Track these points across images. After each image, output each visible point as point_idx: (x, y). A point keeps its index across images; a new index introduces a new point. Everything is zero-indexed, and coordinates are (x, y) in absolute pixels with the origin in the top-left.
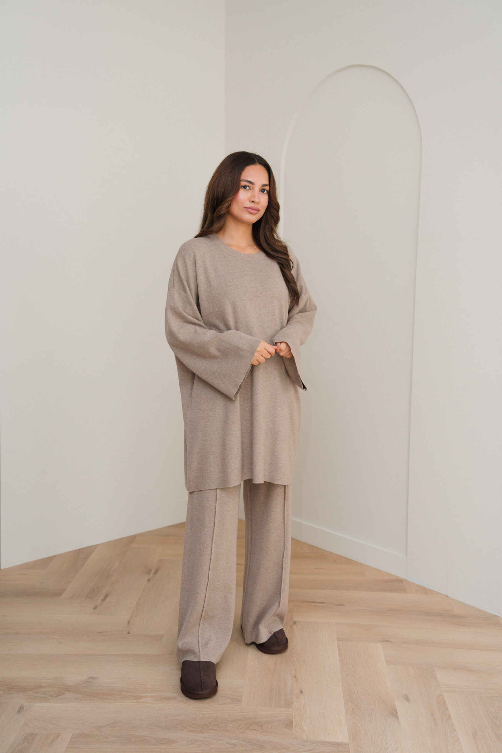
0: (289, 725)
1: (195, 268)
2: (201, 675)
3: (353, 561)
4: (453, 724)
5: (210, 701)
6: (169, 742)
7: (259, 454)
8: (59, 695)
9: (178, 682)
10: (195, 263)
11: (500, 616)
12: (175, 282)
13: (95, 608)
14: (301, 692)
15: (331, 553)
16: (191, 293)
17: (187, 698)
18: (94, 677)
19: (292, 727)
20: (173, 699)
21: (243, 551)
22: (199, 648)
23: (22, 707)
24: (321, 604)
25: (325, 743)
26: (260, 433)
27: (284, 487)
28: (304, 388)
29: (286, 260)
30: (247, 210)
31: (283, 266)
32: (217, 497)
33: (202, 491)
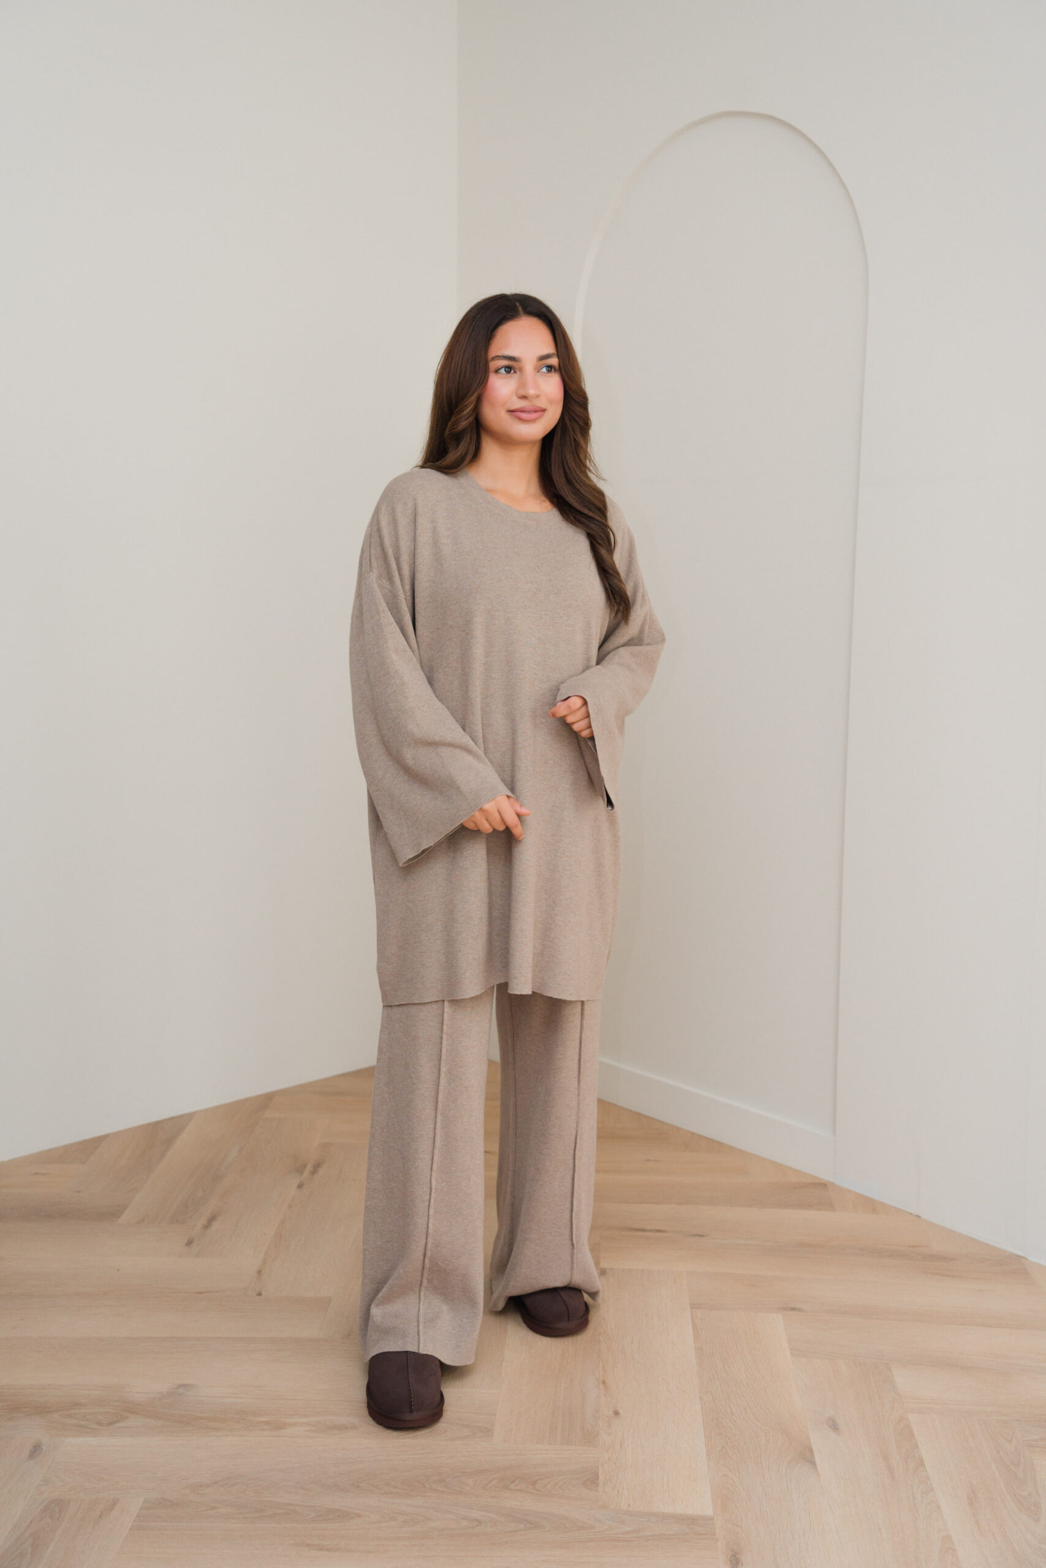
0: (591, 1479)
1: (413, 533)
2: (409, 1381)
3: (724, 1145)
4: (928, 1477)
5: (429, 1432)
6: (343, 1515)
8: (117, 1422)
10: (415, 521)
11: (1026, 1256)
12: (373, 559)
13: (189, 1243)
14: (617, 1413)
15: (678, 1129)
18: (188, 1385)
19: (597, 1485)
20: (352, 1428)
22: (418, 1326)
23: (39, 1446)
24: (658, 1234)
25: (664, 1517)
26: (524, 888)
27: (580, 1004)
28: (610, 803)
29: (604, 527)
30: (514, 416)
31: (596, 541)
32: (443, 1019)
33: (410, 1006)
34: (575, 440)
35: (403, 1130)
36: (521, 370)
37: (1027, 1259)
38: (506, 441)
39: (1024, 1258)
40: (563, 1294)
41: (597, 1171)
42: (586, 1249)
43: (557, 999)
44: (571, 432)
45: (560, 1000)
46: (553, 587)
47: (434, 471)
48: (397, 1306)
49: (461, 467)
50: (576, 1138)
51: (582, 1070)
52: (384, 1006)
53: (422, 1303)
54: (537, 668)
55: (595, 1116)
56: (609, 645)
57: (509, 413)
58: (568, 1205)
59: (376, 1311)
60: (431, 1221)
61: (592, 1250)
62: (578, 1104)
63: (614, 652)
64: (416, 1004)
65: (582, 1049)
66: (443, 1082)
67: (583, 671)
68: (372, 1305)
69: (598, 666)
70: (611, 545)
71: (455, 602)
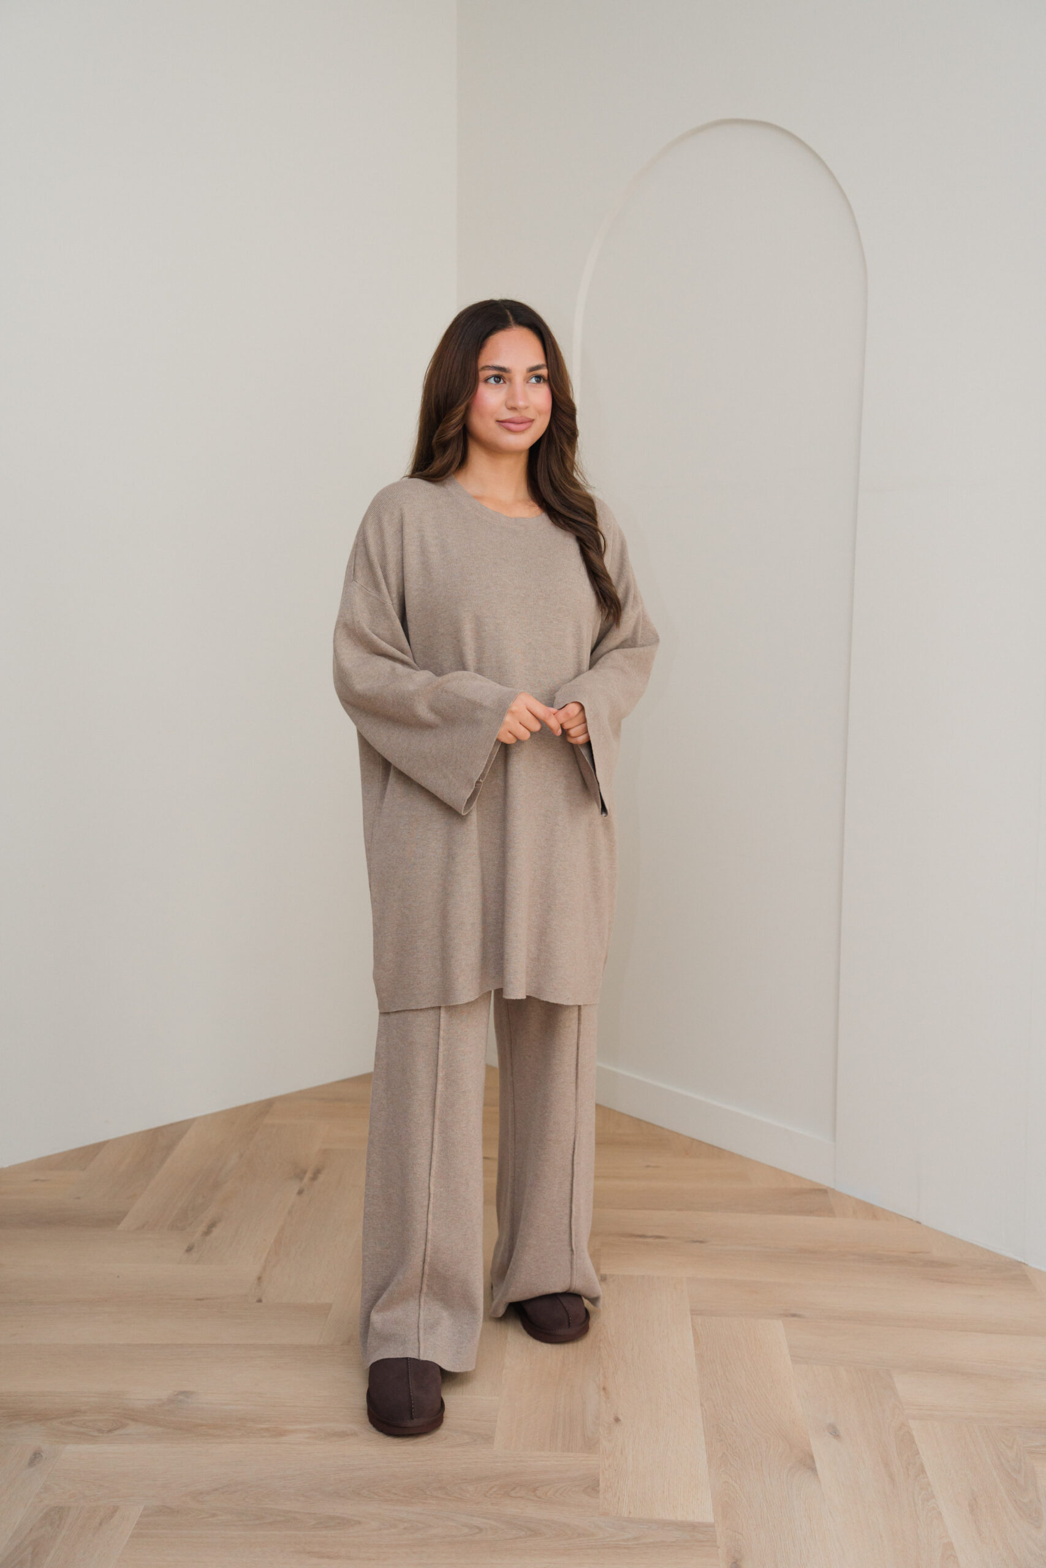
0: (592, 1486)
1: (400, 542)
2: (409, 1388)
3: (723, 1150)
4: (929, 1484)
6: (344, 1523)
7: (517, 936)
8: (115, 1430)
9: (361, 1402)
10: (402, 531)
11: (1026, 1262)
12: (358, 568)
13: (189, 1250)
14: (617, 1420)
15: (679, 1135)
16: (389, 592)
17: (381, 1433)
18: (188, 1392)
19: (598, 1492)
20: (352, 1435)
21: (496, 1132)
22: (418, 1333)
23: (39, 1454)
24: (657, 1240)
25: (665, 1524)
26: (519, 892)
27: (577, 1009)
28: (604, 809)
29: (592, 530)
30: (502, 426)
31: (585, 544)
32: (439, 1024)
33: (406, 1012)
34: (561, 449)
35: (401, 1136)
36: (510, 380)
37: (1027, 1265)
38: (494, 450)
39: (1024, 1264)
40: (564, 1300)
41: (596, 1177)
42: (586, 1255)
43: (554, 1004)
44: (558, 441)
45: (557, 1004)
46: (541, 592)
47: (422, 480)
48: (397, 1313)
49: (447, 475)
50: (574, 1143)
51: (579, 1075)
52: (381, 1013)
53: (422, 1309)
54: (528, 673)
55: (594, 1121)
56: (602, 648)
57: (497, 423)
58: (568, 1211)
59: (376, 1317)
60: (429, 1226)
61: (592, 1256)
62: (576, 1109)
63: (606, 656)
64: (413, 1010)
65: (580, 1054)
66: (440, 1087)
67: (576, 676)
68: (372, 1311)
69: (591, 672)
70: (601, 547)
71: (444, 610)
